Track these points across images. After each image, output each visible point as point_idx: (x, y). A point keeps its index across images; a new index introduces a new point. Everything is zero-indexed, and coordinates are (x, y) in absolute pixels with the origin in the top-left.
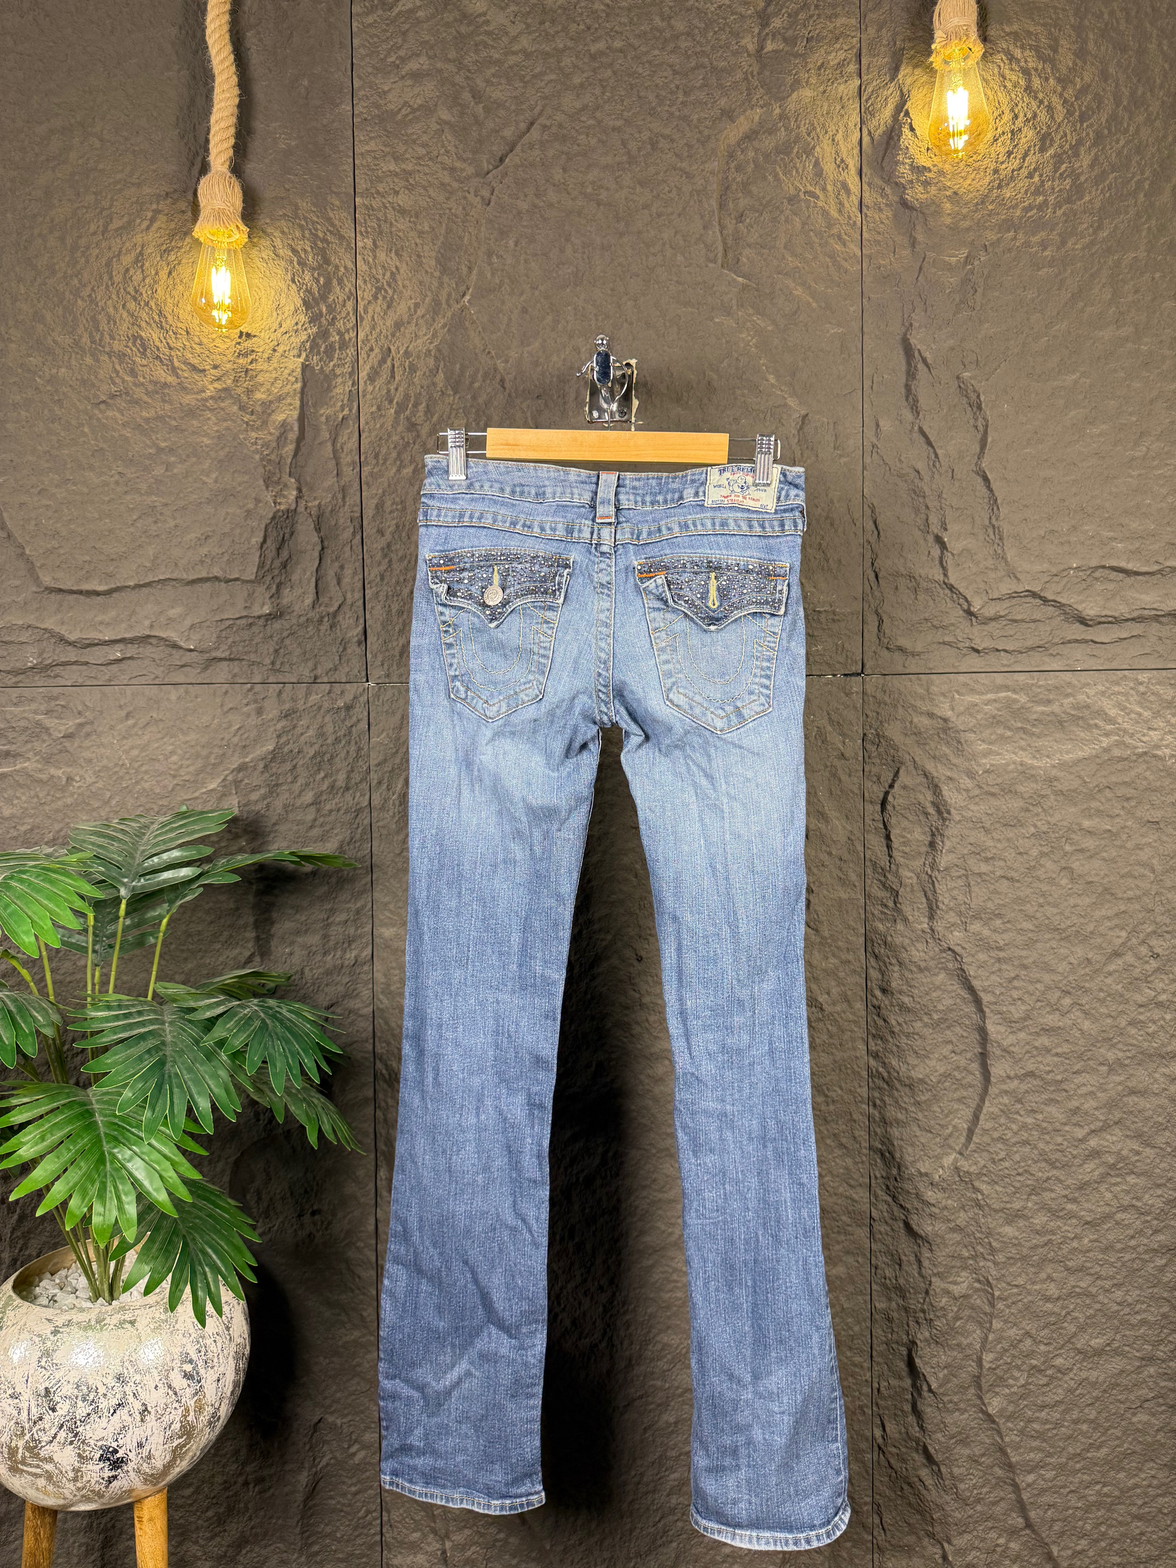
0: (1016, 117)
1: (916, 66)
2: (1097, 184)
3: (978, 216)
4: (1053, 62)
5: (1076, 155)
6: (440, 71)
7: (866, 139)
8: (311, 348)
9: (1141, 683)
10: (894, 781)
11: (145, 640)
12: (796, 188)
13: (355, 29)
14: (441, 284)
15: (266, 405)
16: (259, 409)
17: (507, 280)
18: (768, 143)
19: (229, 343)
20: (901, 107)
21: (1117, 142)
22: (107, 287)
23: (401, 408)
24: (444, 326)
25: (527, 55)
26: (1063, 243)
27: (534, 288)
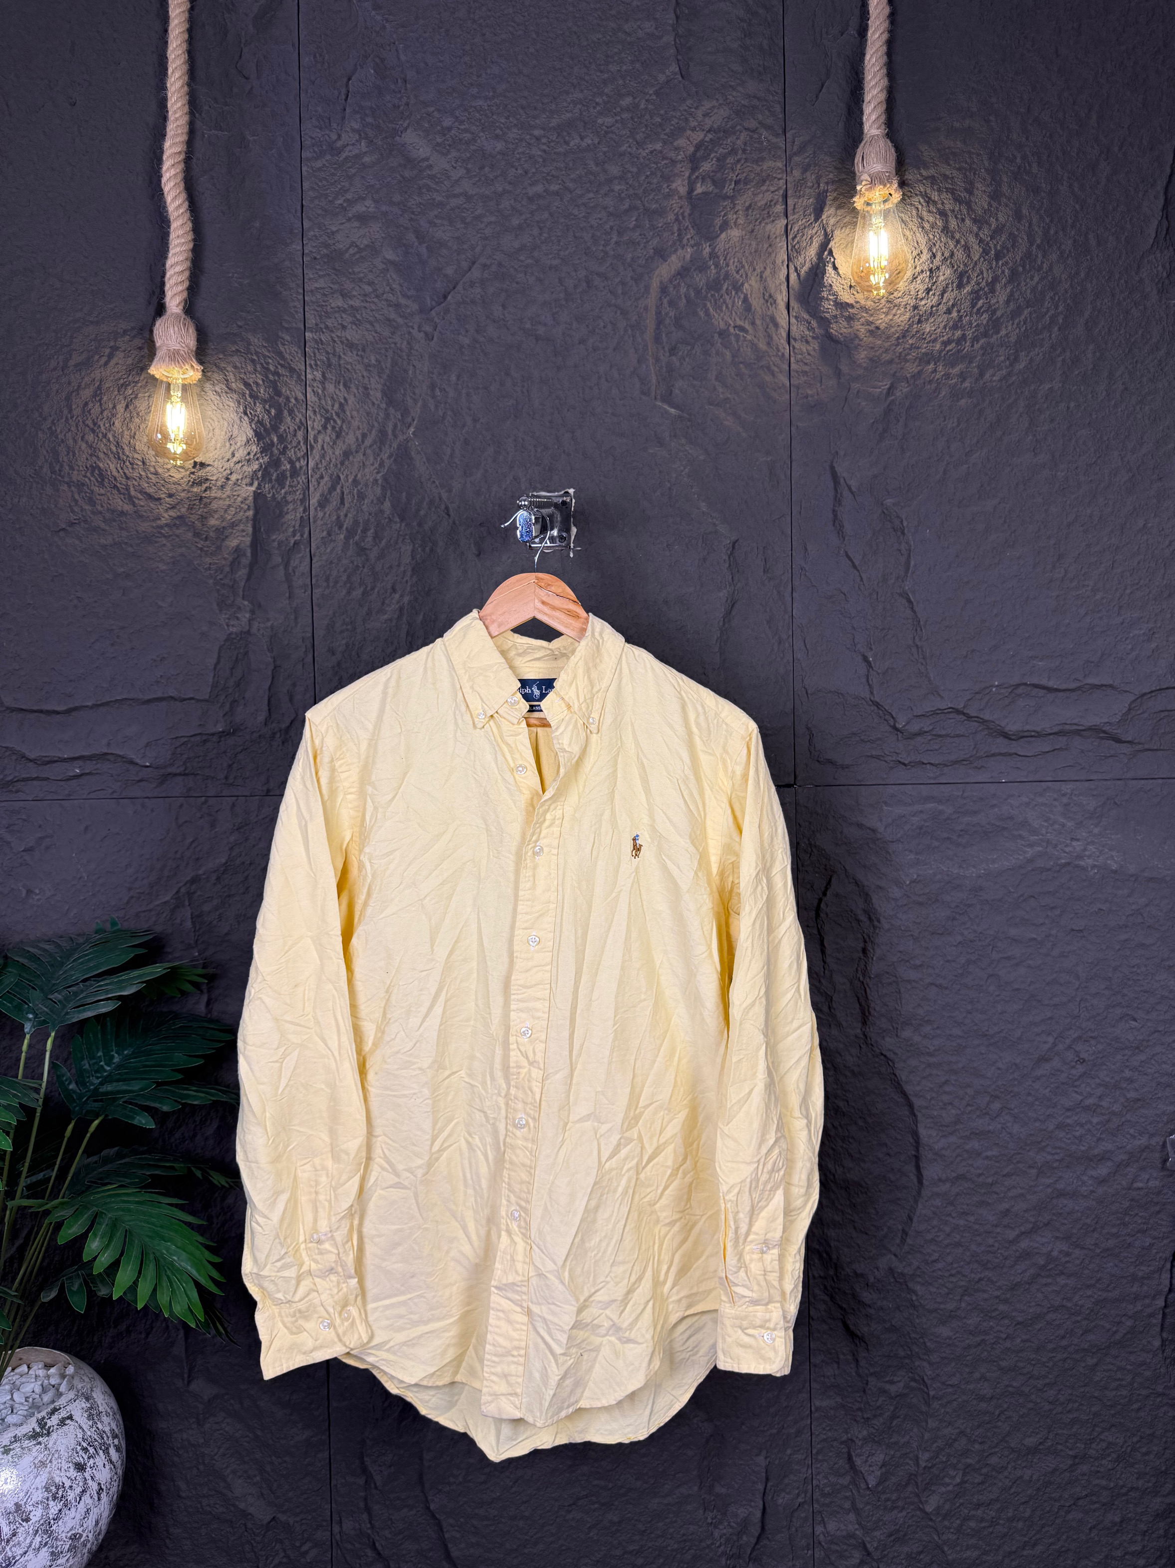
0: (934, 256)
1: (839, 207)
2: (1013, 318)
3: (899, 349)
4: (969, 204)
5: (993, 291)
6: (385, 214)
7: (793, 276)
8: (263, 476)
9: (1064, 795)
10: (826, 889)
11: (103, 757)
12: (726, 323)
13: (304, 173)
14: (387, 416)
15: (220, 531)
16: (212, 534)
17: (449, 413)
18: (700, 280)
19: (183, 473)
20: (825, 246)
21: (1032, 279)
22: (67, 418)
23: (351, 533)
24: (390, 457)
25: (468, 198)
26: (981, 375)
27: (475, 420)
